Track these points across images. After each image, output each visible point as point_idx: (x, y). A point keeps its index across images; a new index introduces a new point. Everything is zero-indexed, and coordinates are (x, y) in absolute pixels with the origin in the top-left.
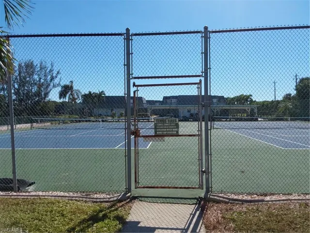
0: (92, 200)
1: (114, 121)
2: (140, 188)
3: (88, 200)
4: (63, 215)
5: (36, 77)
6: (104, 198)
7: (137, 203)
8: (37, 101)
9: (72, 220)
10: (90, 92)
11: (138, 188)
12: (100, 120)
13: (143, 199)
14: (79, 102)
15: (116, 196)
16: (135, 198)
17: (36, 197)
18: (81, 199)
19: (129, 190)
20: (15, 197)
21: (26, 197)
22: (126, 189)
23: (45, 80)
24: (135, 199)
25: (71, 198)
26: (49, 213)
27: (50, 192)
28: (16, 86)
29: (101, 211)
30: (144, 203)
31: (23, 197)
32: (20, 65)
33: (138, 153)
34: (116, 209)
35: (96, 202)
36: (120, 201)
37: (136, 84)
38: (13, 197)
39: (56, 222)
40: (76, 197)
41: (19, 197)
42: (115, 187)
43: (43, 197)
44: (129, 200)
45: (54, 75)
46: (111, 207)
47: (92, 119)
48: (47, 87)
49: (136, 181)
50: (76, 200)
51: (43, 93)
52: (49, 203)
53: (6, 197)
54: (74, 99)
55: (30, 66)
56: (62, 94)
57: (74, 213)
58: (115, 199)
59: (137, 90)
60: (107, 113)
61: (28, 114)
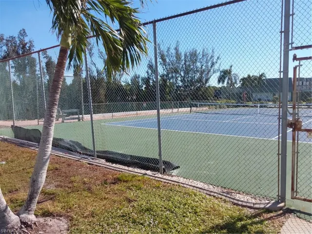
0: (232, 200)
1: (275, 107)
2: (298, 199)
3: (228, 199)
4: (196, 213)
5: (199, 64)
6: (247, 202)
7: (293, 220)
8: (199, 87)
9: (204, 221)
10: (249, 76)
11: (295, 198)
12: (259, 105)
13: (302, 215)
14: (238, 86)
15: (263, 203)
16: (289, 211)
17: (176, 184)
18: (220, 196)
19: (282, 198)
20: (159, 179)
21: (167, 181)
22: (278, 196)
23: (207, 66)
24: (290, 213)
25: (209, 193)
26: (182, 206)
27: (191, 181)
28: (182, 74)
29: (241, 220)
30: (304, 222)
31: (165, 181)
32: (186, 55)
33: (298, 153)
34: (261, 222)
35: (238, 205)
36: (268, 211)
37: (297, 57)
38: (157, 179)
39: (187, 219)
40: (215, 193)
41: (162, 180)
42: (264, 191)
43: (182, 185)
44: (281, 212)
45: (215, 61)
46: (255, 217)
47: (250, 104)
48: (208, 73)
49: (293, 189)
50: (214, 196)
51: (204, 79)
52: (185, 193)
53: (151, 178)
54: (232, 84)
55: (193, 55)
56: (221, 79)
57: (208, 213)
58: (262, 206)
59: (300, 65)
60: (267, 97)
61: (191, 98)
